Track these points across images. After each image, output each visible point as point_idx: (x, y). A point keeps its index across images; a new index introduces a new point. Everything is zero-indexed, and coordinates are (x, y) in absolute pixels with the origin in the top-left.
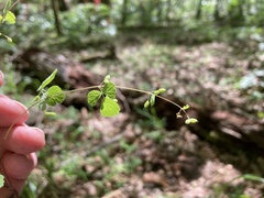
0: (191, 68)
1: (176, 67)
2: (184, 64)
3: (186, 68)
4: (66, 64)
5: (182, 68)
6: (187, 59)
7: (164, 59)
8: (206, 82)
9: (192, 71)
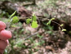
0: (62, 8)
1: (57, 8)
2: (60, 7)
3: (61, 8)
4: (18, 7)
5: (59, 8)
6: (61, 5)
7: (53, 5)
8: (68, 13)
9: (63, 9)
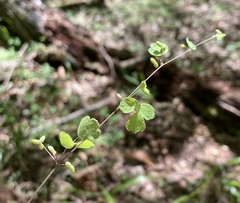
0: (195, 24)
1: (178, 24)
2: (187, 20)
3: (189, 26)
4: (42, 10)
6: (191, 14)
7: (163, 11)
8: (211, 45)
9: (196, 29)
